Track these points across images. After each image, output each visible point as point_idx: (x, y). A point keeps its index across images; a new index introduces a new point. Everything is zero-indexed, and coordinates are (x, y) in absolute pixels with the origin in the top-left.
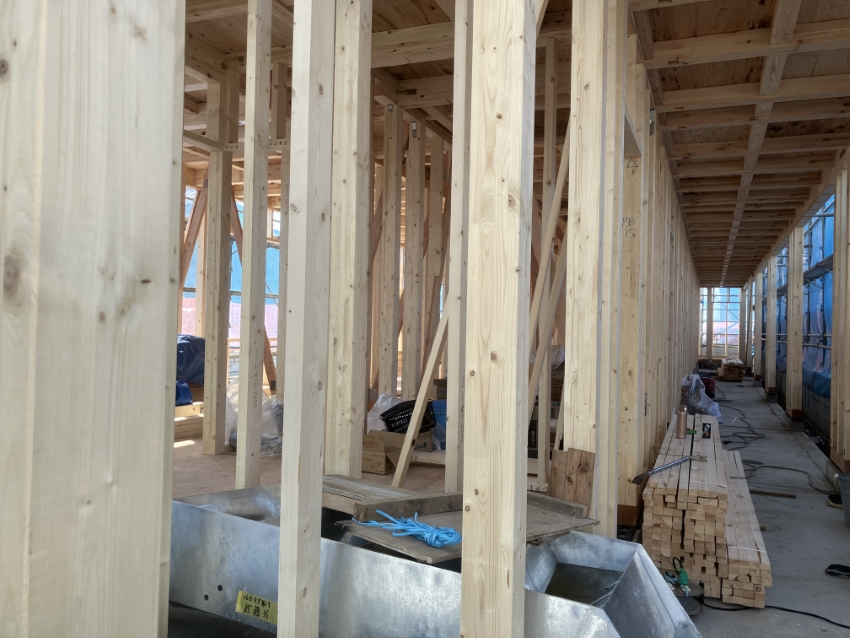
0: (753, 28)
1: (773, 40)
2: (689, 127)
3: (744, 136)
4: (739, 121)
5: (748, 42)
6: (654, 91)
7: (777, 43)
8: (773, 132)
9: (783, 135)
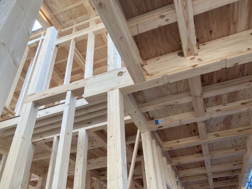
0: (198, 153)
1: (204, 156)
2: (189, 181)
3: (207, 182)
4: (204, 178)
5: (198, 157)
6: (175, 171)
7: (206, 157)
8: (215, 180)
9: (218, 181)
